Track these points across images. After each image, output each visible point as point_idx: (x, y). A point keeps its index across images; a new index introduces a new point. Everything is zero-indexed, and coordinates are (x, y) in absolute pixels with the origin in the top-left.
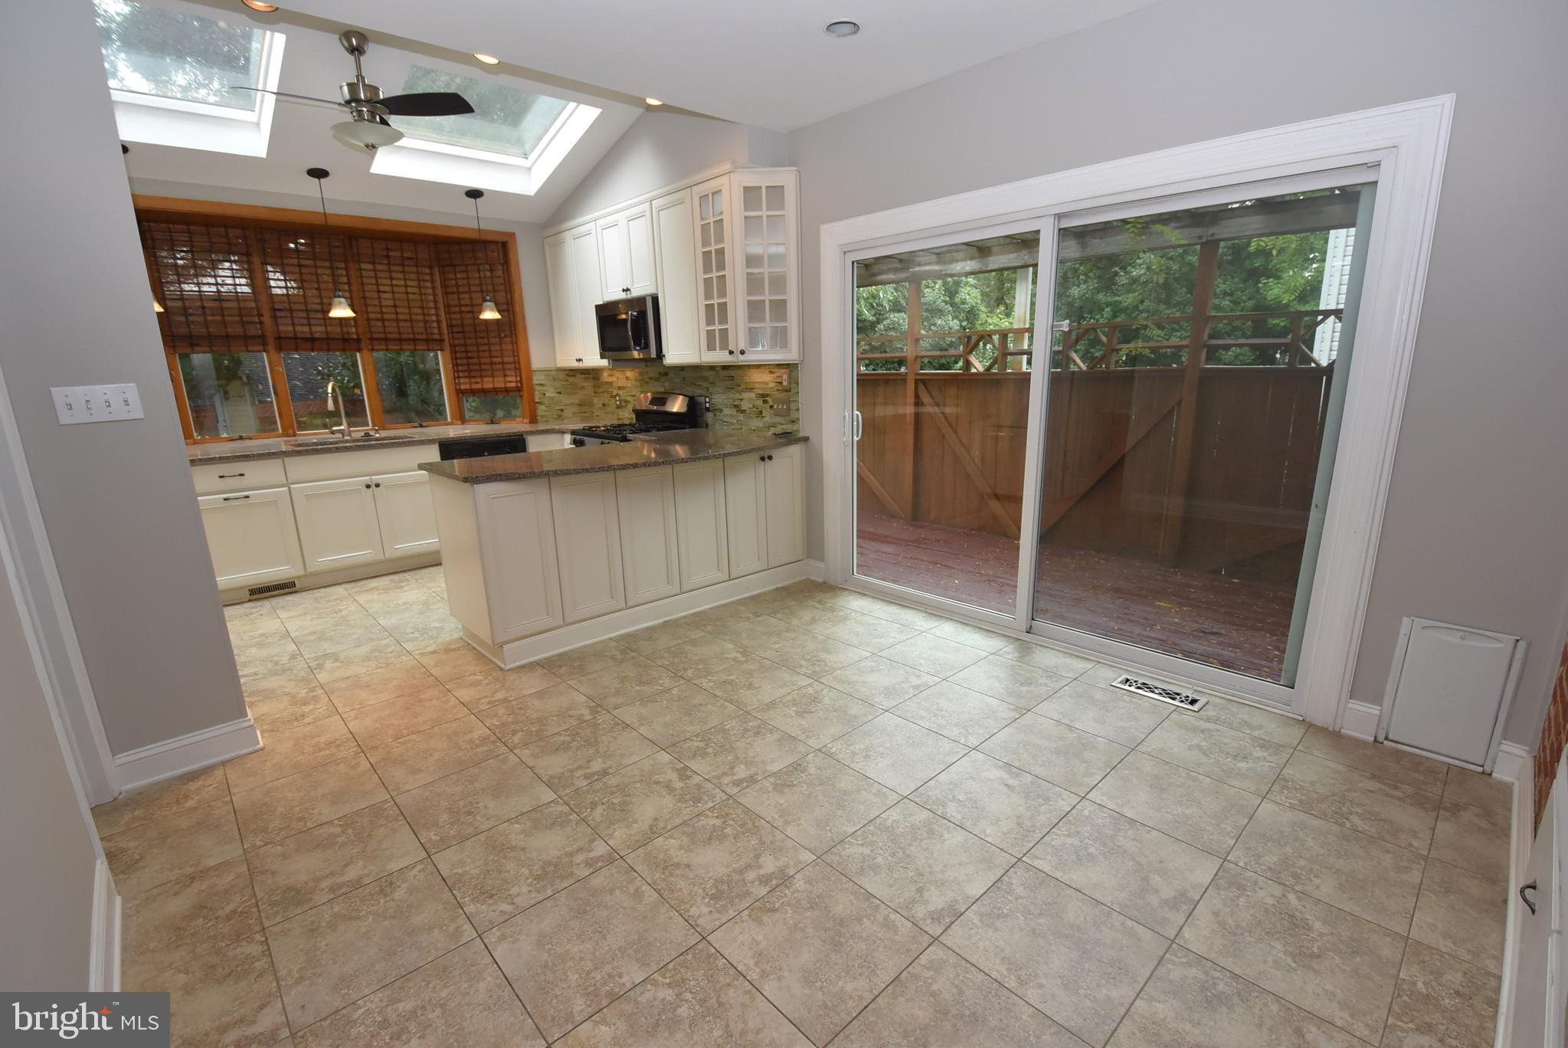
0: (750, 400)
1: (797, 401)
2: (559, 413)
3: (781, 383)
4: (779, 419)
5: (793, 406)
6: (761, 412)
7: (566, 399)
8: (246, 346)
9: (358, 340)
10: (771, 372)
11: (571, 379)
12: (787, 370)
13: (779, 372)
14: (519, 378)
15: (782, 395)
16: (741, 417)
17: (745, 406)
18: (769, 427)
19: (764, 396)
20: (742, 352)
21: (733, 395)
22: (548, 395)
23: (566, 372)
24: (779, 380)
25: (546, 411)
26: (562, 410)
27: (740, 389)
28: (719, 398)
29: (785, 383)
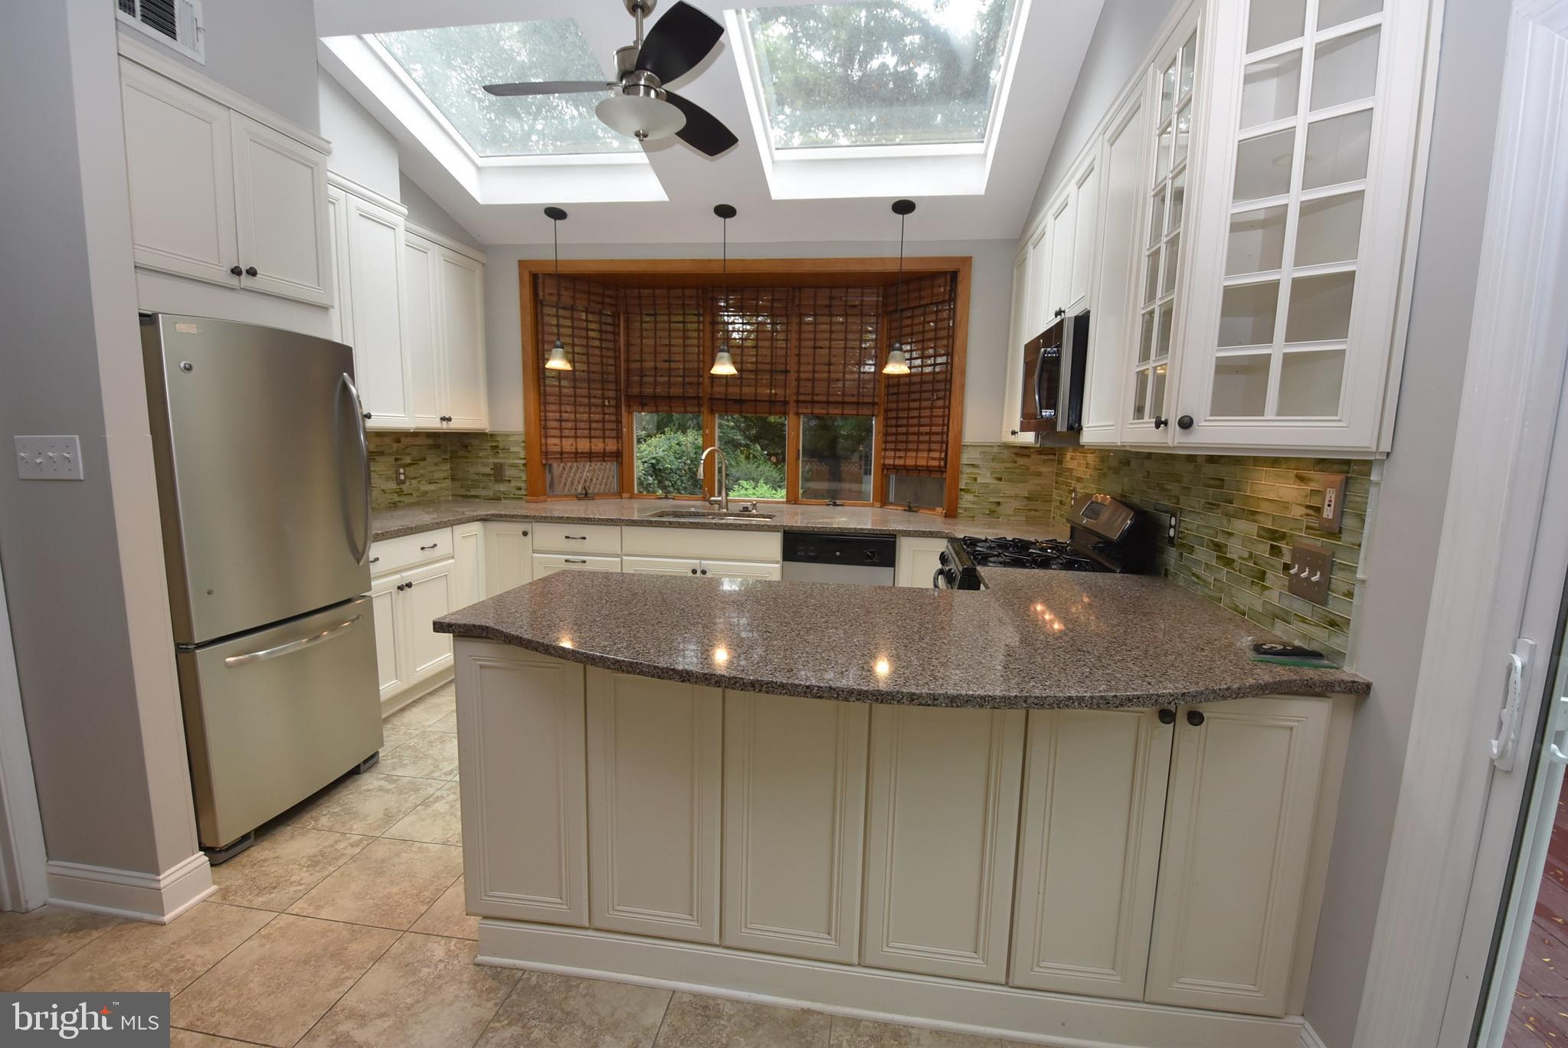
0: (1246, 540)
1: (1353, 570)
2: (993, 507)
3: (1318, 510)
4: (1300, 606)
5: (1338, 578)
6: (1262, 576)
7: (1006, 488)
8: (685, 407)
9: (785, 403)
10: (1301, 479)
11: (1021, 461)
12: (1338, 478)
13: (1318, 480)
14: (943, 455)
15: (1317, 543)
16: (1223, 574)
17: (1236, 550)
18: (1275, 616)
19: (1275, 535)
20: (1186, 424)
21: (1215, 519)
22: (979, 480)
23: (1016, 451)
24: (1315, 502)
25: (974, 503)
26: (998, 503)
27: (1231, 508)
28: (1194, 524)
29: (1328, 513)
